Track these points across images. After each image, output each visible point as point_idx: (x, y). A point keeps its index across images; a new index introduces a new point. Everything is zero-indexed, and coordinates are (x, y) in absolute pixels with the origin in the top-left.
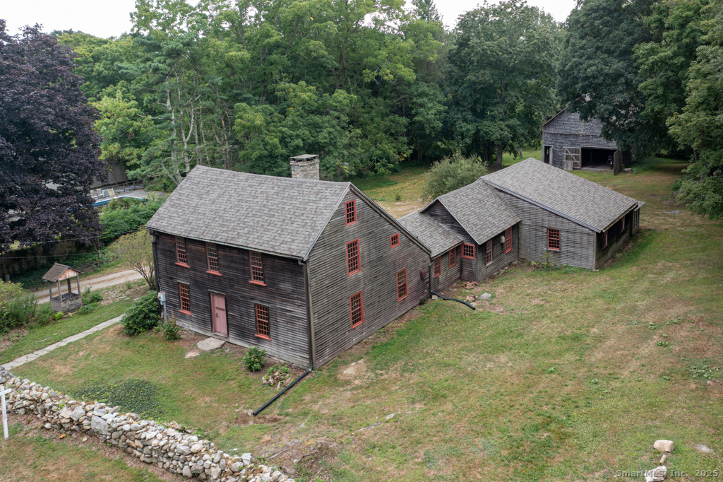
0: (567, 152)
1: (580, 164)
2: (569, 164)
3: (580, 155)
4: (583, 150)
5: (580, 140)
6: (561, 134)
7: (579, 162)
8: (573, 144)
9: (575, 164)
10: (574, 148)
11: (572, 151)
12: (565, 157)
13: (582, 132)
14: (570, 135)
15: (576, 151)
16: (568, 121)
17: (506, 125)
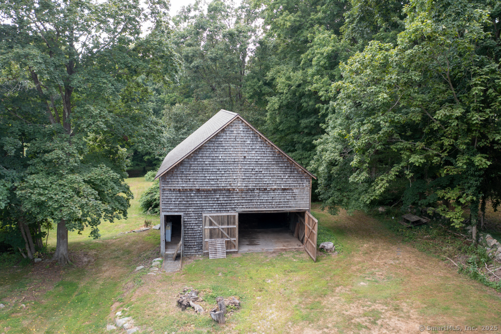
0: (211, 224)
1: (237, 243)
2: (218, 246)
3: (236, 226)
4: (241, 216)
5: (236, 199)
6: (198, 190)
7: (235, 239)
8: (222, 207)
9: (229, 244)
10: (225, 214)
11: (221, 220)
12: (207, 233)
13: (239, 184)
14: (215, 190)
15: (229, 220)
16: (212, 164)
17: (88, 182)
